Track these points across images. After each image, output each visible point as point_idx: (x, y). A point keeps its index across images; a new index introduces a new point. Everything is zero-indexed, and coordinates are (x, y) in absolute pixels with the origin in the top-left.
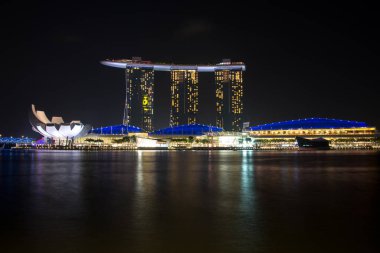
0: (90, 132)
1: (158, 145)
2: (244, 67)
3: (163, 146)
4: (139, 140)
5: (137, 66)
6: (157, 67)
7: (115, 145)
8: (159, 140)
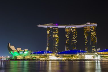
0: (31, 54)
1: (57, 59)
2: (96, 25)
3: (59, 59)
4: (50, 56)
5: (51, 27)
6: (60, 27)
7: (41, 59)
8: (58, 57)
